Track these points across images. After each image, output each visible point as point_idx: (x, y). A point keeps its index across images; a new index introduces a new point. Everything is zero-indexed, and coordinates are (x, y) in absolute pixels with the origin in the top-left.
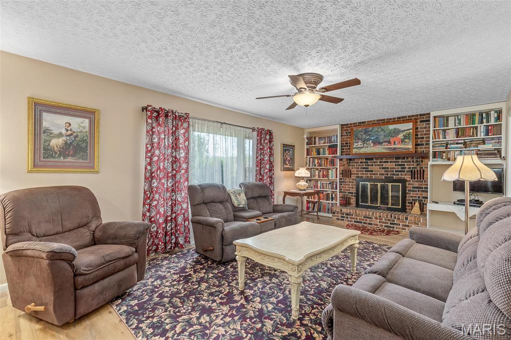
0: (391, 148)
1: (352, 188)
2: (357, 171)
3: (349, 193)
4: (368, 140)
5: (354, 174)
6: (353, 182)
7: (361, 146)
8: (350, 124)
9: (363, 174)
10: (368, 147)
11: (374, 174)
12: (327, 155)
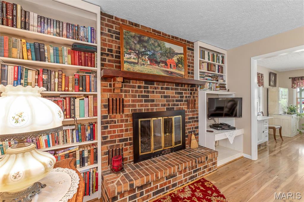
0: (168, 71)
1: (127, 130)
2: (133, 101)
3: (121, 141)
4: (143, 54)
5: (129, 106)
6: (127, 121)
7: (134, 61)
8: (116, 18)
9: (142, 106)
10: (144, 64)
11: (156, 105)
12: (66, 65)
